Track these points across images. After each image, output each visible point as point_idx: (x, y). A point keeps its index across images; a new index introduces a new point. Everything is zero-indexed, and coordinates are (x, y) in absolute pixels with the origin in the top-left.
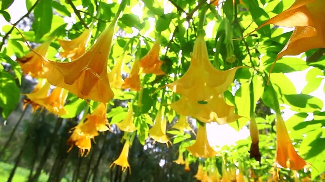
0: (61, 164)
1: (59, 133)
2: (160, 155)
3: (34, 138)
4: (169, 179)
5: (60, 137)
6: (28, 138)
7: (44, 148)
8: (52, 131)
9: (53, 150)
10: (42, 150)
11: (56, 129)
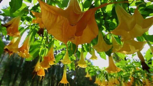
0: (24, 82)
1: (22, 67)
2: (72, 74)
3: (8, 70)
4: (76, 84)
5: (22, 69)
6: (5, 71)
7: (15, 75)
8: (18, 66)
9: (19, 75)
10: (13, 76)
11: (20, 65)
